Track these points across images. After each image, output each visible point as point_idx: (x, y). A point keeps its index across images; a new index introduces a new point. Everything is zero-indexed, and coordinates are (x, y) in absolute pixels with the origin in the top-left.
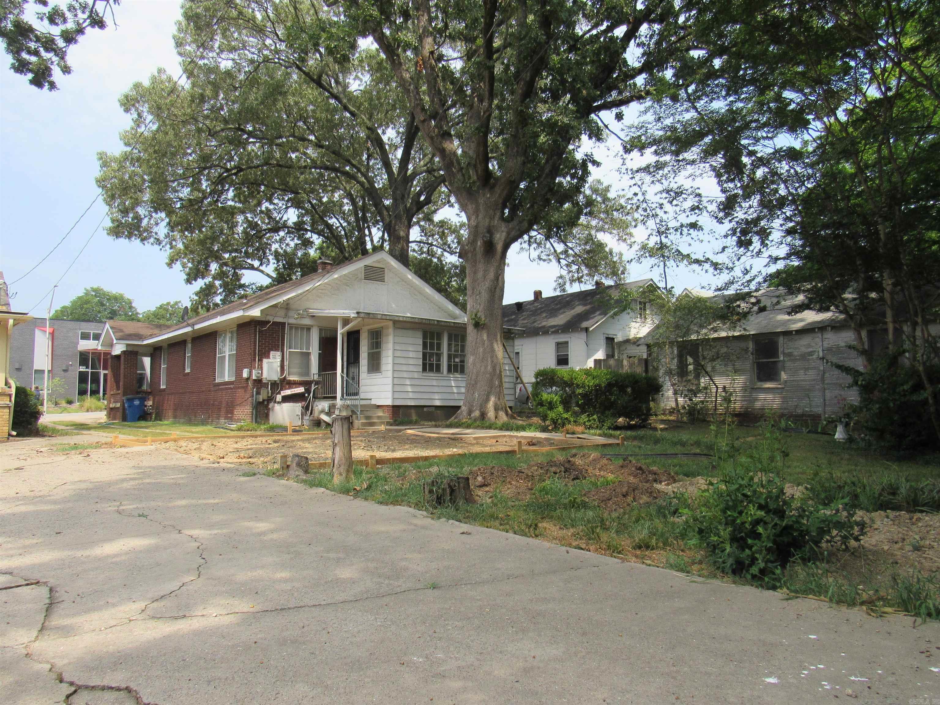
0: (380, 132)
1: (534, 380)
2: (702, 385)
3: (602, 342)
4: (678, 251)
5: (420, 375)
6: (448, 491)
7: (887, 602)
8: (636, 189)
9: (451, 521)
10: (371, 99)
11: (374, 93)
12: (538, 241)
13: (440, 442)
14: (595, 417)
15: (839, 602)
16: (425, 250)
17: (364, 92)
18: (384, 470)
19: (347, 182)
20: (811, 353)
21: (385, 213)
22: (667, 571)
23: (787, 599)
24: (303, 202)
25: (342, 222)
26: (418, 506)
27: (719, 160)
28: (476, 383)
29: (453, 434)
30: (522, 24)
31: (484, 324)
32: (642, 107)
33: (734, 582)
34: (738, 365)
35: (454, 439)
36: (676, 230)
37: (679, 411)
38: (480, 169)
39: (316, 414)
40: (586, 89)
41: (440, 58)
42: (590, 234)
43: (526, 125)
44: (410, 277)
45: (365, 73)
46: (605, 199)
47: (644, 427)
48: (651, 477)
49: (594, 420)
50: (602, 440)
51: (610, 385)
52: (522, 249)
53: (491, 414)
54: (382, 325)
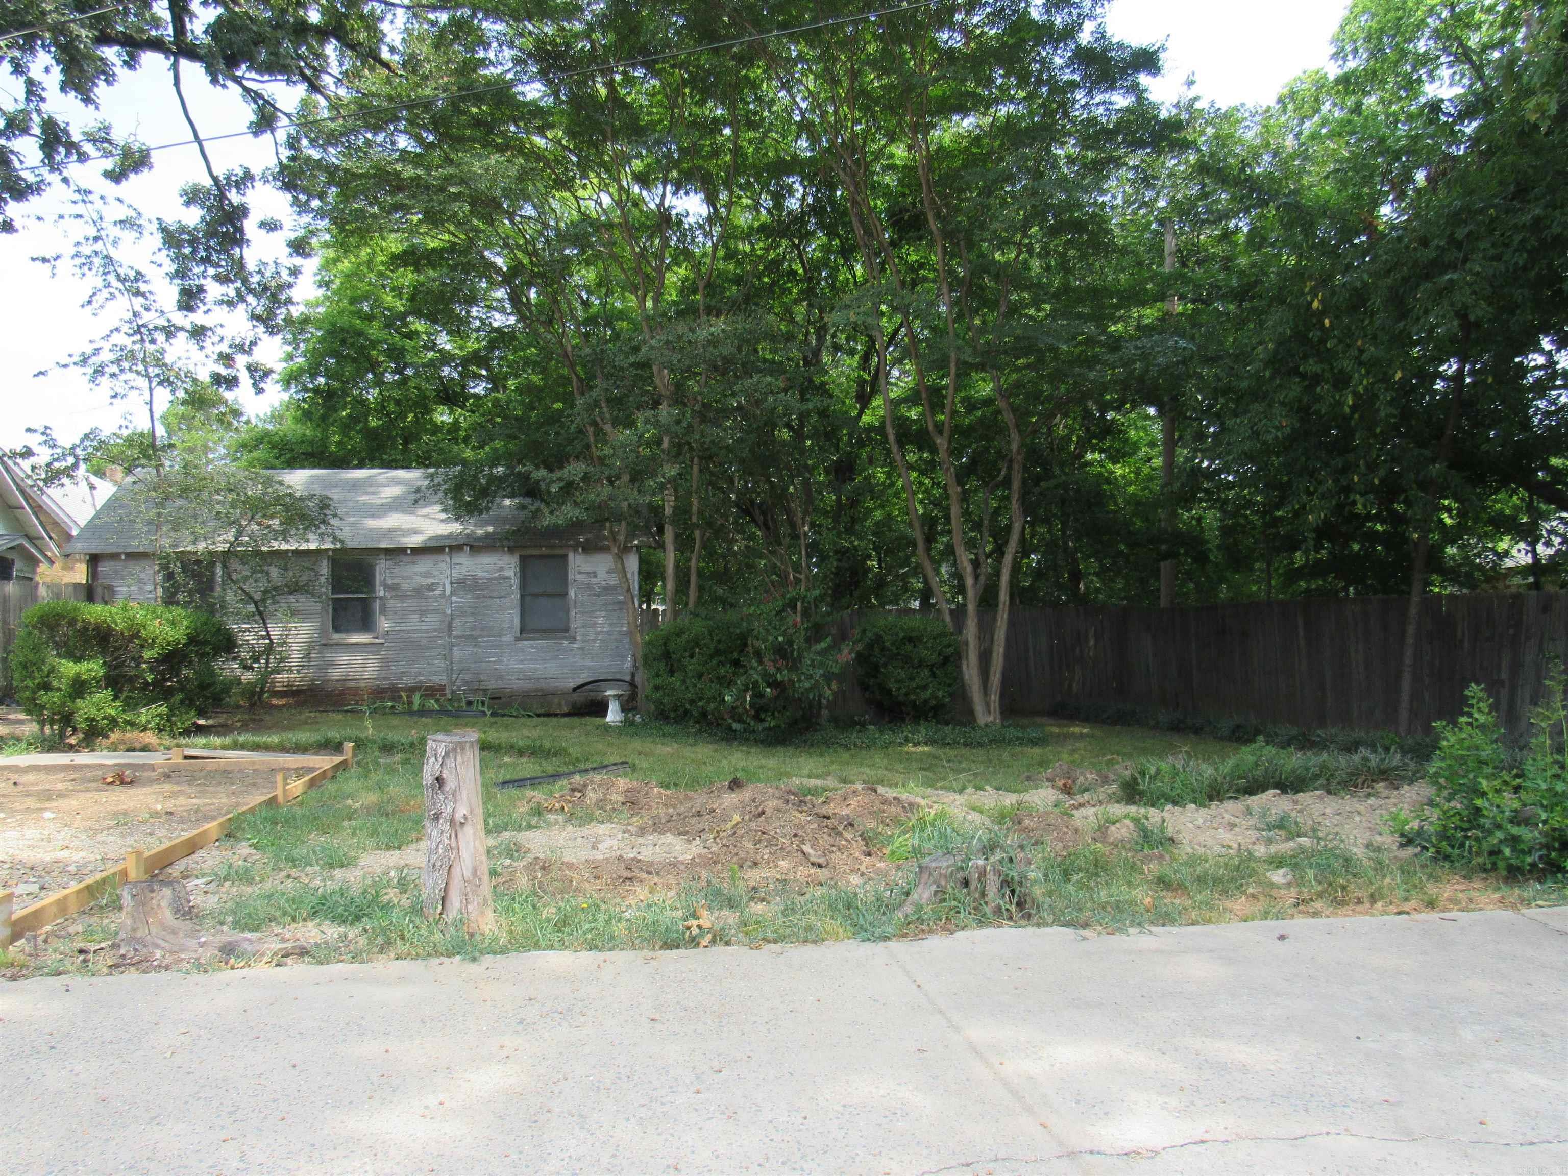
20: (431, 587)
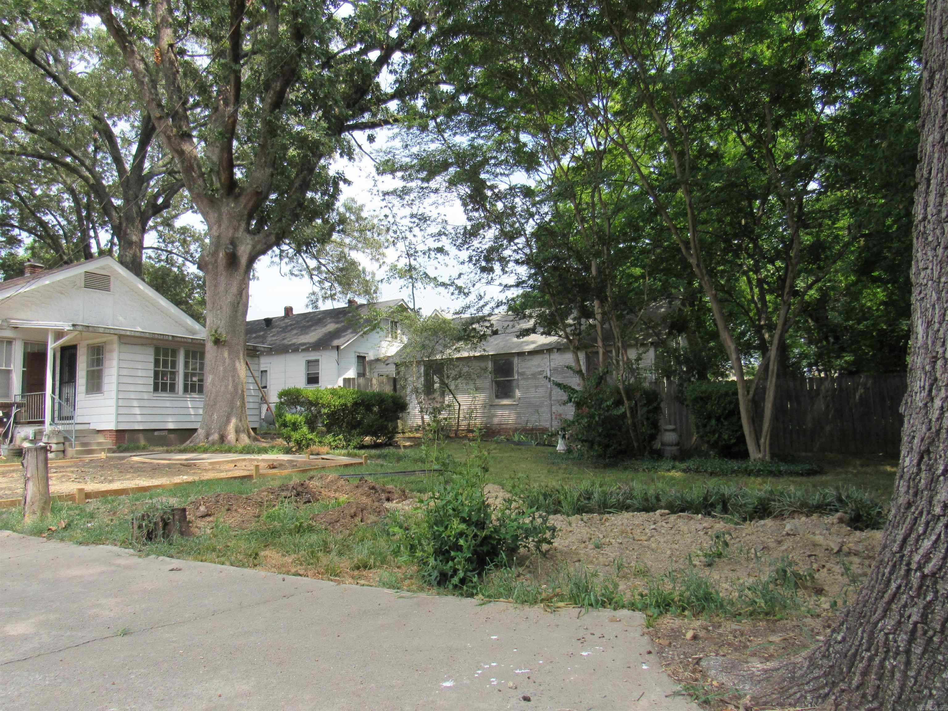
0: (110, 122)
1: (278, 400)
2: (446, 403)
3: (354, 360)
4: (425, 273)
5: (151, 395)
6: (161, 524)
7: (562, 598)
8: (387, 211)
9: (161, 558)
10: (99, 85)
11: (104, 78)
12: (290, 255)
13: (171, 469)
14: (341, 436)
15: (524, 602)
16: (163, 257)
17: (91, 76)
18: (93, 505)
19: (67, 175)
20: (540, 373)
21: (114, 214)
22: (380, 589)
23: (481, 605)
24: (9, 192)
25: (60, 220)
26: (125, 544)
27: (464, 190)
28: (215, 405)
29: (186, 460)
30: (274, 32)
31: (225, 341)
32: (390, 133)
33: (438, 594)
34: (479, 383)
35: (188, 466)
36: (424, 253)
37: (424, 428)
38: (223, 176)
39: (17, 441)
40: (338, 107)
41: (182, 52)
42: (342, 252)
43: (275, 136)
44: (141, 287)
45: (94, 55)
46: (359, 218)
47: (390, 445)
48: (383, 496)
49: (340, 439)
50: (346, 460)
51: (356, 404)
52: (272, 262)
53: (231, 436)
54: (104, 340)
